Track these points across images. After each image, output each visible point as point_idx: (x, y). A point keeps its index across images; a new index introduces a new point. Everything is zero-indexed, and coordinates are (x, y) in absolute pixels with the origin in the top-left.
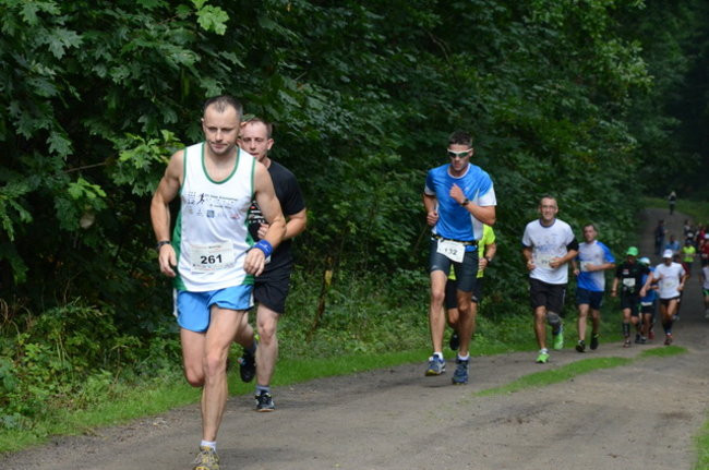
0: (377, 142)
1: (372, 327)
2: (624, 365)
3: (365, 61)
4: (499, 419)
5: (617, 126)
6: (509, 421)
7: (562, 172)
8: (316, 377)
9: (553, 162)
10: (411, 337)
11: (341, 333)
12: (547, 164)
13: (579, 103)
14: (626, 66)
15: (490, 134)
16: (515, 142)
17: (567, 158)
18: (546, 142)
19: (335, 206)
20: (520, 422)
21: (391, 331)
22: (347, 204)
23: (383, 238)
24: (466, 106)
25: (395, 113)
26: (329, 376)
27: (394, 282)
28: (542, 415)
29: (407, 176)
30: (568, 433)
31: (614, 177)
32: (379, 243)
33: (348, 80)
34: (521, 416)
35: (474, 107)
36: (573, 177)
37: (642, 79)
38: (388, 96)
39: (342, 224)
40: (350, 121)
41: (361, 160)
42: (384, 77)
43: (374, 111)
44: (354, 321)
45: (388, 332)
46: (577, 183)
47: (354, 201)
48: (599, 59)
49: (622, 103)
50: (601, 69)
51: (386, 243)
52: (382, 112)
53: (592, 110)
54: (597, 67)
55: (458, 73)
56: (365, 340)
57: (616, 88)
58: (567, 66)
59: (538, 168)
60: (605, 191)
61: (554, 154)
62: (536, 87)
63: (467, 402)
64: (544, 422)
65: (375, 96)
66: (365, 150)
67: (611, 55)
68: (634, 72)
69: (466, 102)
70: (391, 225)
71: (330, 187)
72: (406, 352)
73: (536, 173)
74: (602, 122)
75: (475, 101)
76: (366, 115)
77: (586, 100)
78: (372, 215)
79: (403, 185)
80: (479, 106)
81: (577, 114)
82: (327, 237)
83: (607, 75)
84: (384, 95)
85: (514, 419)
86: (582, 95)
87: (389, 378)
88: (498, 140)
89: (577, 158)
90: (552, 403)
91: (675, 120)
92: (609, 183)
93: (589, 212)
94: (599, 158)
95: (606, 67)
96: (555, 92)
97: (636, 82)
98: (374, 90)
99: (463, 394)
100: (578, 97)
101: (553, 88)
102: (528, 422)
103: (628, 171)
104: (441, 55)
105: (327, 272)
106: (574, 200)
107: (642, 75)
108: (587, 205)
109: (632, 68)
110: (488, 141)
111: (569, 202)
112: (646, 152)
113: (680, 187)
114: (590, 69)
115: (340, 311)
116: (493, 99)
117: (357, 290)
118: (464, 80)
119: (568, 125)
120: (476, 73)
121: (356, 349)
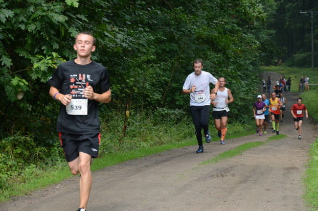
0: (144, 50)
1: (148, 135)
2: (261, 145)
3: (137, 14)
4: (213, 176)
5: (250, 36)
6: (218, 176)
7: (228, 58)
8: (126, 160)
9: (224, 54)
10: (165, 138)
11: (134, 138)
12: (220, 55)
13: (232, 27)
14: (254, 9)
15: (194, 43)
16: (205, 47)
17: (230, 52)
18: (220, 45)
19: (127, 81)
20: (223, 176)
21: (156, 136)
22: (133, 79)
23: (149, 94)
24: (183, 31)
25: (152, 37)
26: (131, 159)
27: (155, 113)
28: (232, 172)
29: (159, 65)
30: (245, 180)
31: (249, 60)
32: (148, 96)
33: (130, 23)
34: (222, 173)
35: (187, 31)
36: (232, 60)
37: (262, 15)
38: (148, 30)
39: (131, 88)
40: (131, 42)
41: (138, 59)
42: (146, 21)
43: (142, 36)
44: (139, 133)
45: (155, 137)
46: (233, 63)
47: (135, 78)
48: (242, 6)
50: (243, 11)
51: (151, 96)
52: (146, 37)
53: (239, 30)
54: (242, 10)
55: (178, 16)
56: (145, 141)
57: (250, 19)
58: (227, 11)
59: (216, 57)
60: (246, 66)
61: (223, 51)
62: (214, 21)
63: (197, 168)
64: (233, 175)
65: (142, 30)
66: (139, 55)
67: (247, 4)
68: (258, 12)
69: (183, 29)
70: (153, 88)
71: (124, 72)
72: (163, 145)
73: (215, 60)
74: (243, 35)
75: (187, 29)
76: (138, 38)
77: (236, 25)
78: (144, 83)
79: (158, 69)
80: (189, 31)
81: (232, 32)
82: (124, 95)
83: (246, 14)
84: (147, 29)
85: (220, 176)
86: (234, 23)
87: (159, 158)
88: (198, 46)
89: (234, 52)
90: (235, 166)
91: (272, 32)
92: (248, 62)
93: (239, 76)
94: (243, 52)
95: (245, 10)
96: (223, 23)
97: (259, 16)
98: (142, 27)
99: (194, 164)
100: (232, 24)
101: (222, 21)
102: (226, 176)
103: (256, 56)
104: (169, 9)
105: (127, 112)
106: (233, 71)
107: (261, 13)
108: (239, 73)
109: (256, 10)
110: (194, 47)
111: (231, 72)
112: (263, 47)
113: (276, 61)
114: (238, 11)
115: (133, 128)
116: (195, 27)
117: (139, 118)
118: (181, 19)
119: (229, 37)
120: (186, 16)
121: (142, 146)
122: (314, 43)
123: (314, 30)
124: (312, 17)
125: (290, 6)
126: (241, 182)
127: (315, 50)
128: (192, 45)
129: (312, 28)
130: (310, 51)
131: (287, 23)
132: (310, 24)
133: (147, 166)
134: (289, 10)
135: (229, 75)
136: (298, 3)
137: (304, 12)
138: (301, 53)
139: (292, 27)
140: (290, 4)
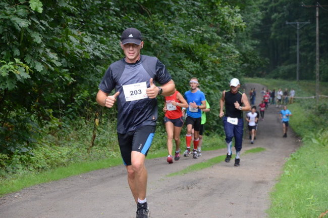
0: (118, 58)
3: (111, 20)
4: (178, 188)
5: (230, 46)
6: (183, 188)
7: (205, 68)
8: (92, 170)
9: (201, 64)
11: (104, 148)
12: (198, 65)
13: (212, 36)
14: (233, 18)
15: (171, 51)
16: (183, 55)
17: (206, 61)
18: (197, 55)
20: (188, 188)
24: (159, 39)
26: (97, 169)
28: (198, 184)
30: (211, 193)
31: (229, 70)
33: (102, 29)
34: (189, 185)
35: (163, 39)
36: (210, 70)
37: (241, 24)
42: (120, 27)
43: (116, 43)
44: (110, 142)
46: (212, 73)
48: (220, 15)
49: (232, 35)
50: (221, 20)
53: (218, 40)
54: (220, 19)
55: (155, 23)
56: (115, 151)
57: (228, 29)
58: (206, 19)
59: (194, 67)
60: (226, 76)
61: (201, 60)
62: (192, 29)
63: (163, 180)
64: (199, 188)
65: (116, 36)
67: (226, 13)
68: (237, 21)
69: (159, 37)
73: (193, 69)
74: (223, 44)
75: (163, 36)
77: (215, 34)
80: (165, 39)
81: (211, 41)
82: (95, 103)
83: (224, 23)
85: (186, 188)
86: (213, 31)
88: (174, 55)
89: (212, 61)
90: (203, 178)
91: (256, 42)
92: (227, 72)
93: (218, 86)
94: (222, 61)
95: (224, 19)
96: (200, 32)
97: (238, 25)
98: (116, 34)
99: (162, 176)
100: (211, 33)
101: (200, 30)
102: (192, 188)
103: (236, 67)
104: (147, 15)
105: (96, 120)
106: (211, 81)
107: (240, 22)
108: (217, 83)
109: (235, 19)
110: (170, 55)
111: (209, 82)
112: (244, 58)
113: (260, 72)
114: (216, 20)
115: (103, 137)
116: (172, 35)
117: (110, 127)
118: (158, 26)
119: (207, 46)
120: (163, 23)
121: (111, 156)
122: (300, 55)
123: (300, 42)
124: (298, 28)
125: (276, 17)
126: (205, 195)
127: (300, 61)
128: (168, 53)
129: (298, 39)
130: (296, 62)
131: (273, 34)
132: (296, 35)
133: (113, 177)
134: (275, 20)
135: (207, 86)
136: (285, 13)
137: (290, 23)
138: (286, 65)
139: (277, 37)
140: (276, 14)
